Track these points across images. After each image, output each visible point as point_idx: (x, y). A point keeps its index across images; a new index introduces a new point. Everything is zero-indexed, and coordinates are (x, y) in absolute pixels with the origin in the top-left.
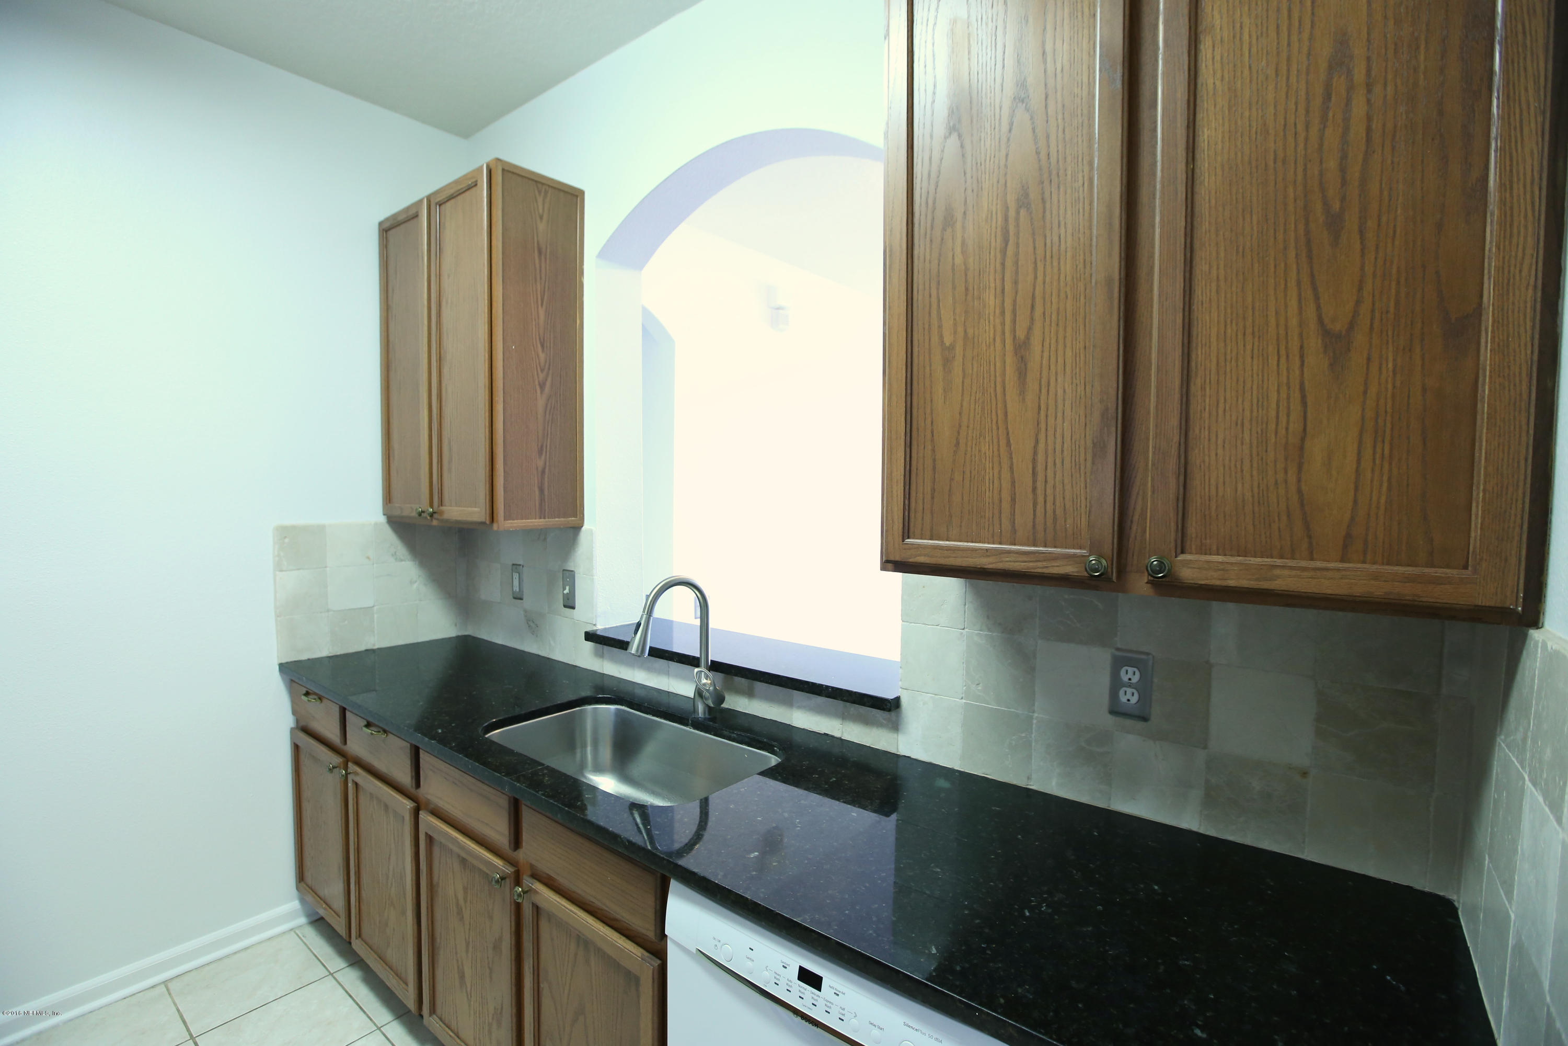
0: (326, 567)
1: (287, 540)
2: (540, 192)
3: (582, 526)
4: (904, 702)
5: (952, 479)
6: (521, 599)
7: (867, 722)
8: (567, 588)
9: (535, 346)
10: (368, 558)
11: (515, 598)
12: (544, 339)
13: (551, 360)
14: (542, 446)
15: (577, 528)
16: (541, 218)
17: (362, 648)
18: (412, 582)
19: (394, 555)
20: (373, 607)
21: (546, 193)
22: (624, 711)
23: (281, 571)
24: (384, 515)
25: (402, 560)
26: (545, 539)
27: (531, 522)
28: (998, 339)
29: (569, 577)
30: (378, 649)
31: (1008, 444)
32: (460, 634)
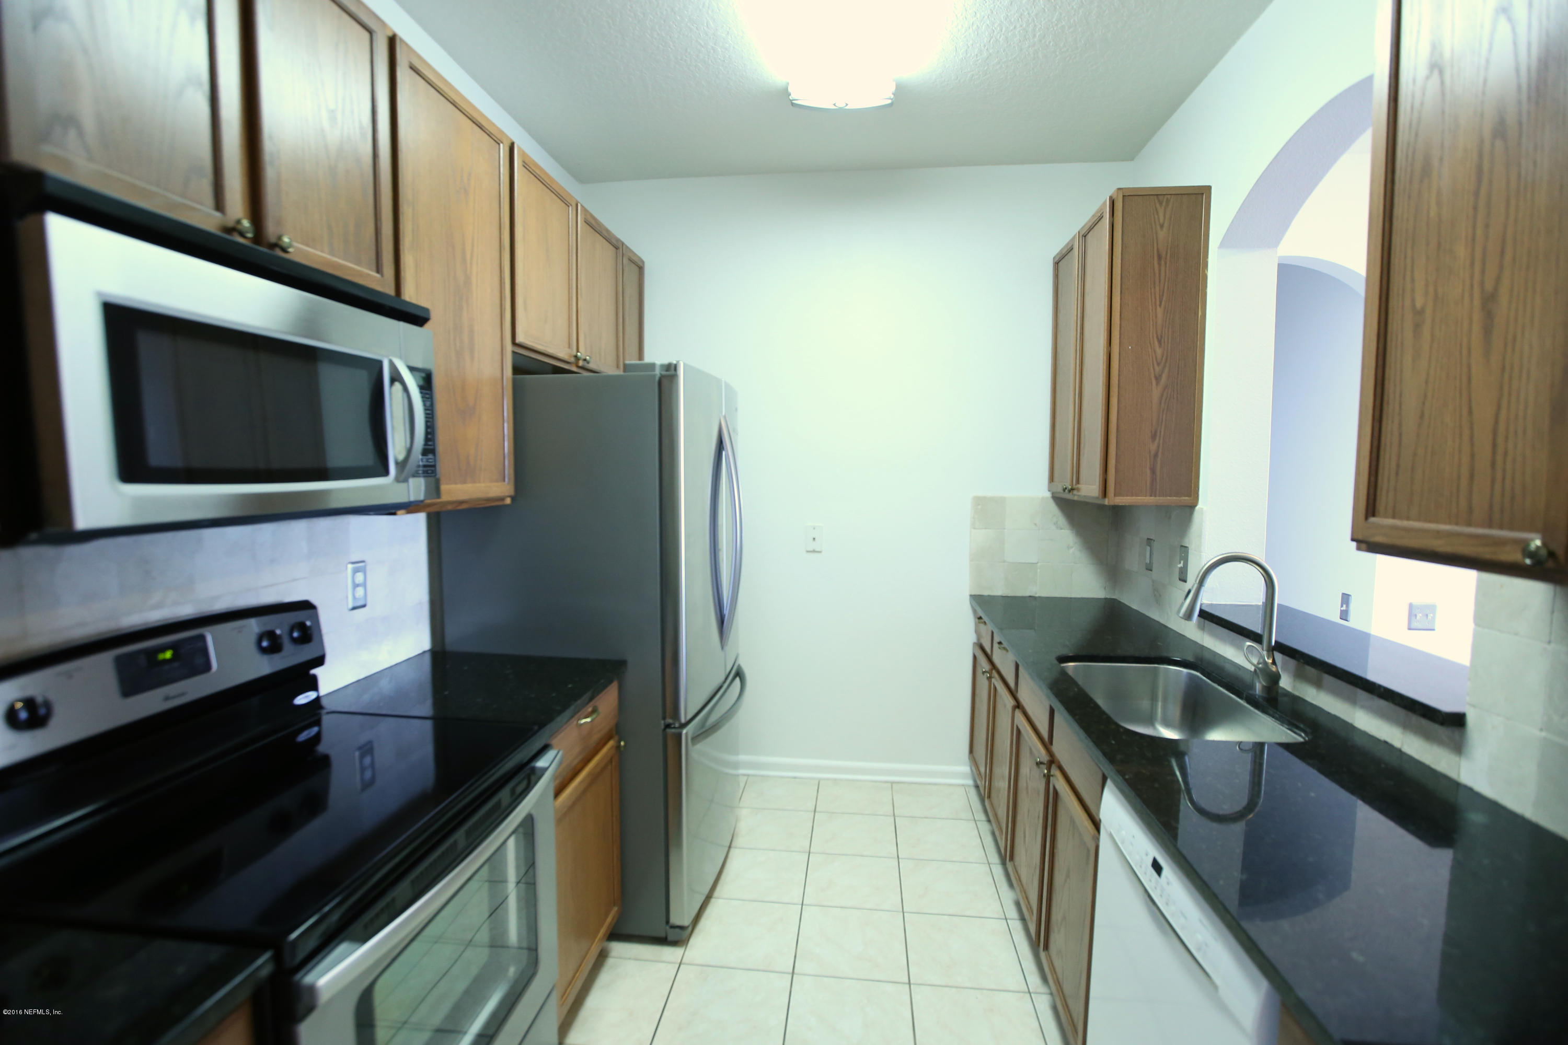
0: (1004, 529)
1: (979, 507)
2: (1161, 204)
3: (1196, 506)
4: (1471, 720)
5: (1415, 454)
6: (1151, 570)
7: (1428, 736)
8: (1182, 562)
9: (1152, 343)
10: (1035, 524)
11: (1147, 569)
12: (1161, 336)
13: (1169, 354)
14: (1156, 432)
15: (1192, 507)
16: (1162, 226)
17: (1027, 594)
18: (1069, 547)
19: (1056, 524)
20: (1038, 563)
21: (1168, 201)
22: (1198, 677)
23: (974, 528)
24: (1049, 491)
25: (1061, 529)
26: (1170, 517)
27: (1141, 499)
28: (1467, 295)
29: (1184, 549)
30: (1040, 597)
31: (1470, 412)
32: (1108, 597)
